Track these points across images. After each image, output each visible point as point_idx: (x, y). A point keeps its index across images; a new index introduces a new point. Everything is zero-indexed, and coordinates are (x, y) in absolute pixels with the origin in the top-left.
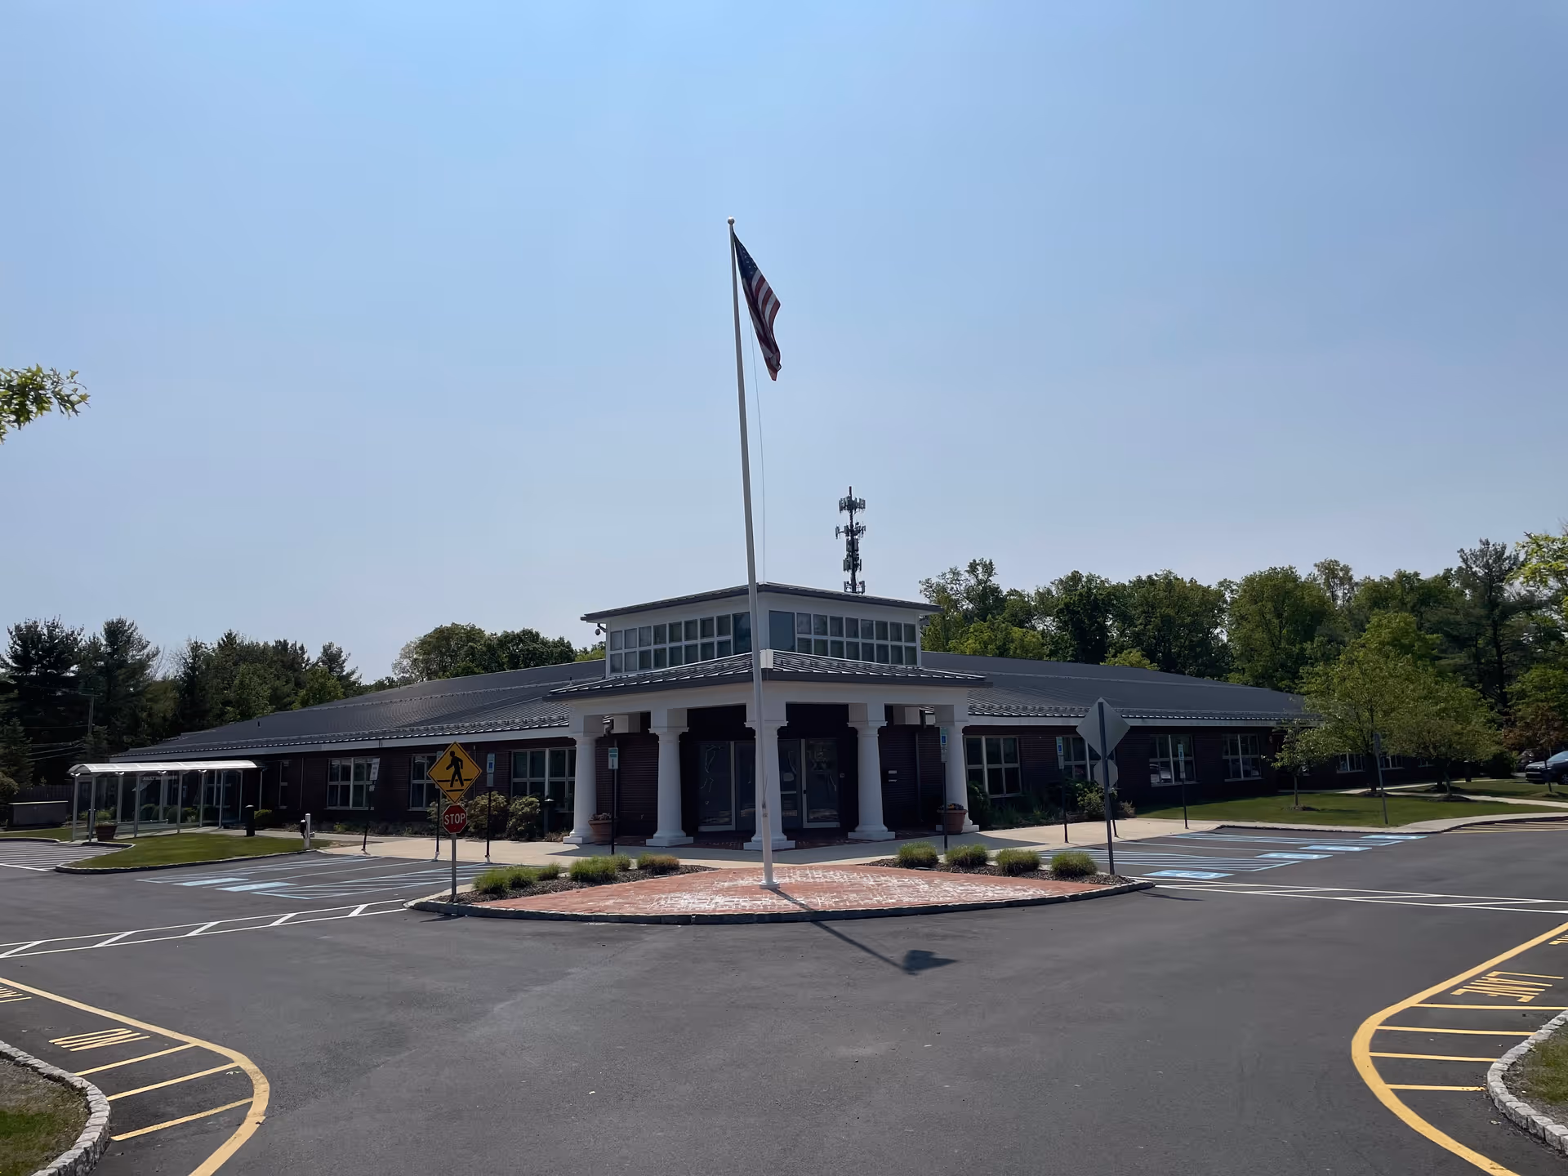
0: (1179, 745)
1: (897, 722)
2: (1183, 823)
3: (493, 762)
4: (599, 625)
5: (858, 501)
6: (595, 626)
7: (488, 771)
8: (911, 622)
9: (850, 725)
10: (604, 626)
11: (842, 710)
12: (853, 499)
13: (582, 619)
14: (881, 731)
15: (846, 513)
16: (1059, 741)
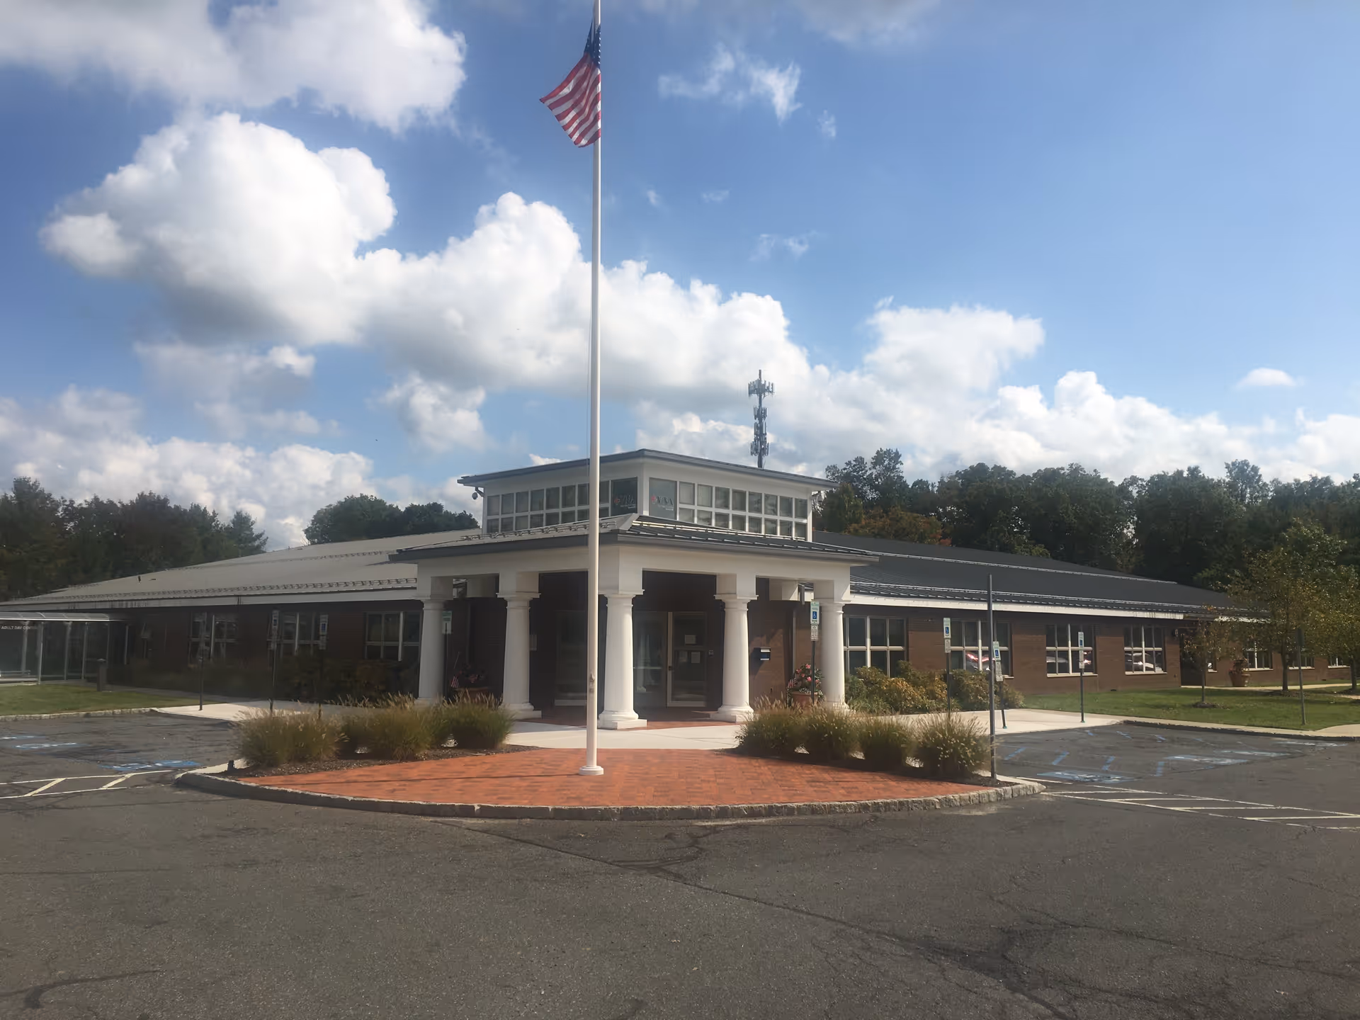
0: (1079, 633)
1: (773, 597)
2: (1079, 716)
3: (326, 624)
4: (477, 489)
5: (767, 385)
6: (472, 490)
7: (321, 633)
8: (803, 497)
9: (717, 597)
10: (481, 489)
11: (708, 582)
12: (763, 383)
13: (459, 482)
14: (751, 605)
15: (755, 396)
16: (947, 622)
